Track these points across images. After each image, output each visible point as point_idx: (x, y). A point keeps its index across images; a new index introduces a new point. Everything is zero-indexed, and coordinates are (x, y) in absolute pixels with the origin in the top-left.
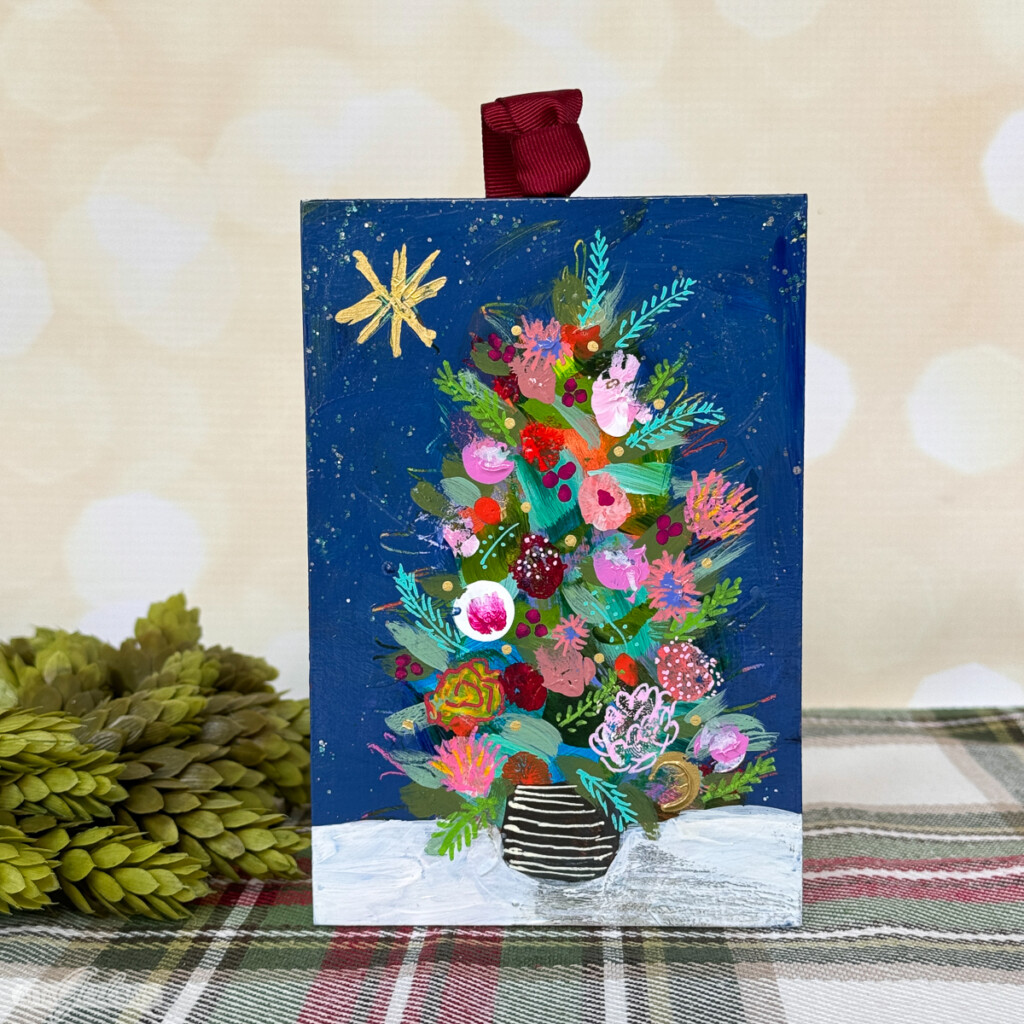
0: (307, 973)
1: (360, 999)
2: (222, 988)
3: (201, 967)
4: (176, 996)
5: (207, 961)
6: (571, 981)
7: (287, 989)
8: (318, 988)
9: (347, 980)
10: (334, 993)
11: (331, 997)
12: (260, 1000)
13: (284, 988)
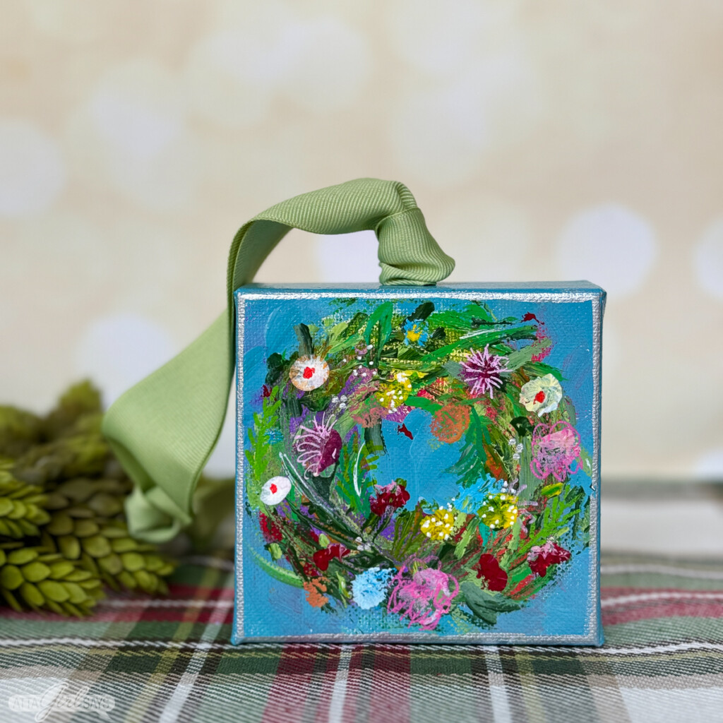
0: (267, 677)
1: (309, 698)
2: (205, 689)
3: (188, 672)
4: (170, 694)
5: (192, 667)
6: (465, 686)
7: (253, 689)
8: (276, 688)
9: (297, 683)
10: (288, 692)
11: (287, 696)
12: (233, 698)
13: (251, 688)
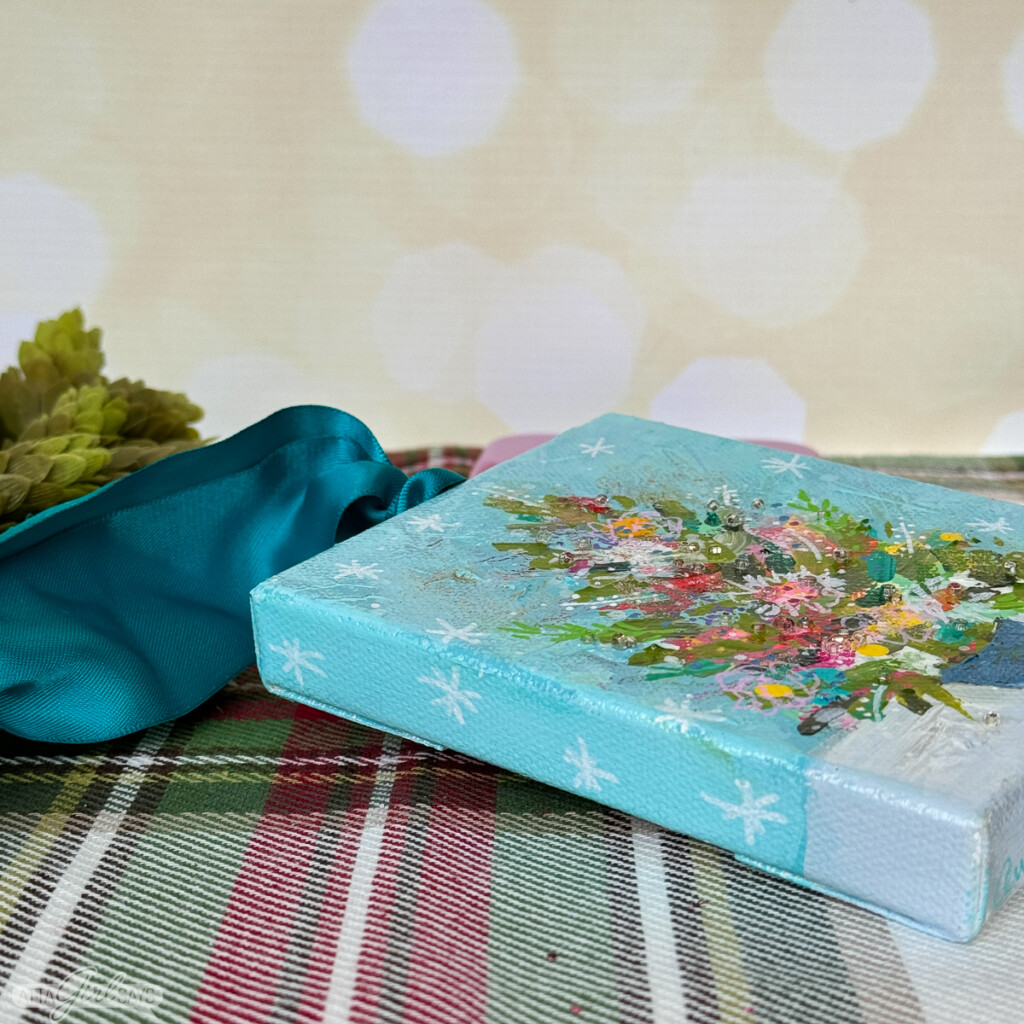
0: (245, 819)
1: (315, 859)
2: (135, 842)
3: (108, 809)
4: (73, 852)
5: (115, 801)
6: (589, 835)
7: (220, 843)
8: (259, 841)
9: (297, 831)
10: (281, 849)
11: (277, 856)
12: (184, 860)
13: (215, 842)
